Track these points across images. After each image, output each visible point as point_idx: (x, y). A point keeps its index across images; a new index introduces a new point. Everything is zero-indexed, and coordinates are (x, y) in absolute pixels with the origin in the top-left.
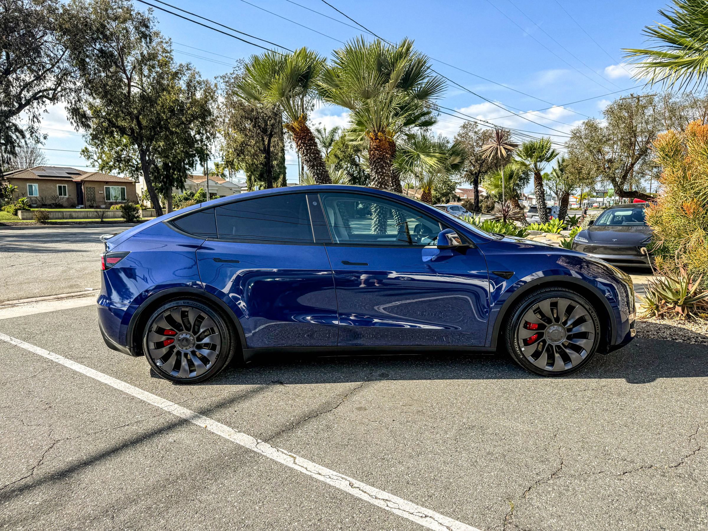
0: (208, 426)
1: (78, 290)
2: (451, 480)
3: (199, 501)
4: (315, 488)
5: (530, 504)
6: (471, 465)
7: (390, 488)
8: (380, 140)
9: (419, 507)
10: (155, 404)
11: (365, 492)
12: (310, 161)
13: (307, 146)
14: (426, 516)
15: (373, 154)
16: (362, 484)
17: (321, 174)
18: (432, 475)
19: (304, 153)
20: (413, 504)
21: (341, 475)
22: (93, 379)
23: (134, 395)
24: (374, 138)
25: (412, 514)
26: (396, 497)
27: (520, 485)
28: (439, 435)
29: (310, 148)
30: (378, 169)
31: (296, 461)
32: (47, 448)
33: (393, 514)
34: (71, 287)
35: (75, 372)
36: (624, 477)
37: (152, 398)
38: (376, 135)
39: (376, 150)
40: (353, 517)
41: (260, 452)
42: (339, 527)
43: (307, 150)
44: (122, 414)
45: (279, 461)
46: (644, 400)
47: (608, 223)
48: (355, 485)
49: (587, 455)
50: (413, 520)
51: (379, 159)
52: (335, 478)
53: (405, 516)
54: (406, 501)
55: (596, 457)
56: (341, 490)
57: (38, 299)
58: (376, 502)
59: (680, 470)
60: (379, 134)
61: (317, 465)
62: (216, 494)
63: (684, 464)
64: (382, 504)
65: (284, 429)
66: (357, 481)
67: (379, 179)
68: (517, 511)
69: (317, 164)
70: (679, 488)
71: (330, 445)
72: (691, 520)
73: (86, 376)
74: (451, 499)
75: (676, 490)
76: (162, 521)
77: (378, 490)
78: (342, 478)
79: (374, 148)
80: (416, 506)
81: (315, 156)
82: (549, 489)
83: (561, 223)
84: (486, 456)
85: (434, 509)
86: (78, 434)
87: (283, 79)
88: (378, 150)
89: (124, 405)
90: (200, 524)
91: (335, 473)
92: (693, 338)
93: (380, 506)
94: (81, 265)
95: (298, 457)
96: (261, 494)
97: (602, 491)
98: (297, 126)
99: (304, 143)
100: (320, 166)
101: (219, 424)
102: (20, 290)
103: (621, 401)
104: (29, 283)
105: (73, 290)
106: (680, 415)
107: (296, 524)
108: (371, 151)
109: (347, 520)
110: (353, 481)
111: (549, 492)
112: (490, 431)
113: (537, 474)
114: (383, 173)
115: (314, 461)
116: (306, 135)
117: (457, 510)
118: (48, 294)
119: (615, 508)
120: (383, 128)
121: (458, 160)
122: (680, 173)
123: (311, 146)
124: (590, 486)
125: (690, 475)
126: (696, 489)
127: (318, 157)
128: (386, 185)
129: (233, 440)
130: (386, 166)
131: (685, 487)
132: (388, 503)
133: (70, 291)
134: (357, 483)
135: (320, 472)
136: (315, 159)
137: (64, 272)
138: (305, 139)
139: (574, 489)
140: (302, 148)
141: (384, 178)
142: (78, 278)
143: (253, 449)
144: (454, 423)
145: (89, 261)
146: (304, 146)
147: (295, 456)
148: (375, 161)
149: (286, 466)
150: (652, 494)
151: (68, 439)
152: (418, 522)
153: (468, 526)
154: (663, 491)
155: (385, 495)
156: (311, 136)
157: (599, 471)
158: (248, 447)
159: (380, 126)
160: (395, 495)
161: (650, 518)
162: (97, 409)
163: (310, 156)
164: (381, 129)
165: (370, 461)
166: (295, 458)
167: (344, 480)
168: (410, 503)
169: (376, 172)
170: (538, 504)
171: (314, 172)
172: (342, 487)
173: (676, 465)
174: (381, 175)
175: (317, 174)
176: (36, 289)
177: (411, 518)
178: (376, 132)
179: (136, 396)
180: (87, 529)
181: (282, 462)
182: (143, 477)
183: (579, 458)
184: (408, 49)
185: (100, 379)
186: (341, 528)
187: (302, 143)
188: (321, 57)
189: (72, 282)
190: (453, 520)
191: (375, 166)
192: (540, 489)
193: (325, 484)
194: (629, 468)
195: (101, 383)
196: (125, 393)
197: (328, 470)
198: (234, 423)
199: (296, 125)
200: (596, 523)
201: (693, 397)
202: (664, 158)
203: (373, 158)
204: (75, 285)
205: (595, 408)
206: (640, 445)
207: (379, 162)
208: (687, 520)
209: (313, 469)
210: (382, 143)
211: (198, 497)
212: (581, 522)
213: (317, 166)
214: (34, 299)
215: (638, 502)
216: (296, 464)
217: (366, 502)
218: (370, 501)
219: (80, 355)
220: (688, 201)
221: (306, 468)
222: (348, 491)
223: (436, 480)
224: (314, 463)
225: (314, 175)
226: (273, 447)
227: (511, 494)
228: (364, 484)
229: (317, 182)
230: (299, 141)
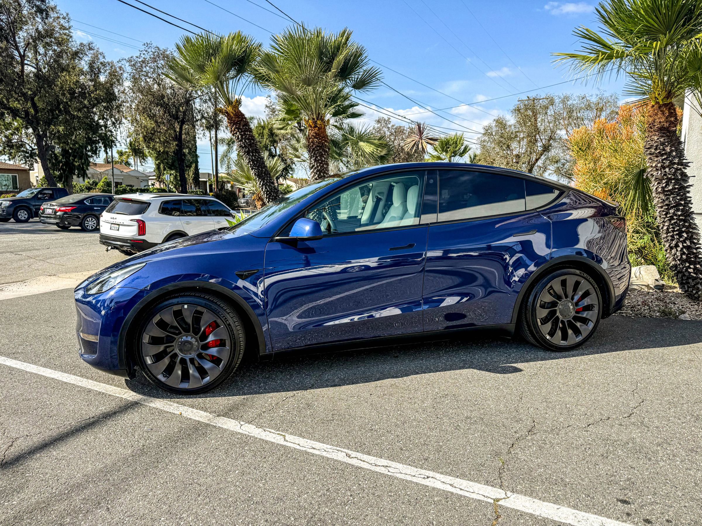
0: (183, 413)
2: (441, 444)
3: (198, 484)
4: (313, 462)
5: (517, 458)
6: (455, 429)
7: (386, 455)
8: (319, 128)
9: (419, 470)
10: (117, 395)
11: (364, 461)
12: (245, 147)
13: (242, 131)
14: (428, 477)
15: (312, 142)
16: (358, 454)
17: (257, 161)
18: (422, 440)
19: (238, 138)
20: (412, 468)
21: (335, 448)
22: (36, 374)
23: (89, 387)
24: (312, 126)
25: (414, 476)
26: (394, 463)
27: (503, 443)
28: (417, 405)
29: (245, 134)
30: (317, 157)
31: (287, 438)
32: (6, 447)
33: (397, 478)
35: (11, 369)
36: (589, 429)
37: (111, 389)
38: (315, 123)
39: (315, 137)
40: (360, 485)
41: (246, 433)
42: (349, 494)
43: (242, 136)
44: (83, 407)
45: (269, 440)
46: (587, 364)
48: (352, 456)
49: (553, 413)
50: (417, 482)
51: (318, 146)
52: (331, 451)
53: (409, 479)
54: (405, 466)
55: (561, 414)
56: (340, 462)
58: (377, 469)
59: (633, 420)
60: (318, 122)
61: (309, 441)
62: (213, 476)
63: (634, 414)
64: (383, 470)
65: (264, 410)
66: (352, 452)
67: (318, 167)
68: (508, 466)
69: (253, 150)
70: (636, 434)
71: (316, 421)
72: (653, 459)
73: (26, 372)
74: (446, 460)
75: (635, 436)
76: (165, 507)
77: (375, 458)
78: (337, 450)
79: (313, 136)
80: (416, 469)
81: (250, 142)
82: (530, 444)
84: (465, 420)
85: (433, 470)
86: (38, 431)
87: (218, 62)
88: (317, 138)
89: (81, 398)
90: (206, 505)
91: (329, 446)
93: (382, 472)
95: (287, 435)
96: (260, 472)
97: (575, 442)
98: (231, 110)
99: (238, 129)
100: (256, 152)
101: (193, 410)
103: (568, 365)
106: (619, 374)
107: (306, 496)
108: (310, 138)
109: (355, 487)
110: (350, 452)
111: (530, 446)
112: (462, 397)
113: (515, 432)
114: (322, 161)
115: (304, 437)
116: (241, 120)
117: (454, 469)
119: (590, 455)
120: (321, 117)
122: (592, 165)
123: (246, 131)
124: (563, 439)
125: (642, 423)
126: (649, 434)
127: (253, 143)
129: (215, 424)
130: (325, 154)
131: (640, 432)
132: (389, 468)
134: (353, 454)
135: (314, 446)
136: (250, 145)
138: (240, 124)
139: (550, 442)
140: (236, 133)
141: (323, 166)
143: (238, 431)
144: (428, 393)
146: (239, 131)
147: (284, 434)
148: (313, 149)
149: (278, 444)
150: (616, 441)
151: (27, 436)
152: (422, 483)
153: (468, 482)
154: (624, 437)
155: (384, 462)
156: (246, 121)
157: (567, 425)
158: (232, 430)
159: (319, 114)
160: (393, 461)
161: (620, 460)
162: (51, 404)
163: (245, 141)
164: (320, 117)
165: (359, 433)
166: (284, 436)
167: (340, 452)
168: (410, 467)
169: (315, 160)
170: (523, 457)
171: (249, 159)
172: (340, 459)
173: (628, 415)
174: (320, 163)
175: (253, 160)
177: (415, 480)
178: (316, 120)
179: (93, 388)
180: (83, 523)
181: (273, 440)
182: (129, 467)
183: (547, 415)
184: (347, 39)
185: (44, 374)
186: (351, 495)
187: (236, 128)
188: (256, 41)
190: (454, 478)
191: (314, 154)
192: (522, 444)
193: (323, 457)
194: (591, 421)
195: (46, 378)
196: (78, 387)
197: (321, 444)
198: (210, 407)
199: (230, 109)
200: (578, 469)
201: (625, 359)
202: (578, 151)
203: (313, 146)
205: (548, 372)
206: (594, 401)
207: (317, 150)
208: (650, 459)
209: (306, 444)
210: (321, 130)
211: (195, 481)
212: (565, 469)
213: (252, 153)
215: (607, 448)
216: (287, 441)
217: (368, 470)
218: (371, 469)
219: (11, 350)
220: (598, 190)
221: (299, 444)
222: (347, 462)
223: (428, 445)
224: (305, 439)
225: (249, 162)
226: (259, 428)
227: (498, 451)
228: (361, 454)
229: (252, 169)
230: (233, 126)
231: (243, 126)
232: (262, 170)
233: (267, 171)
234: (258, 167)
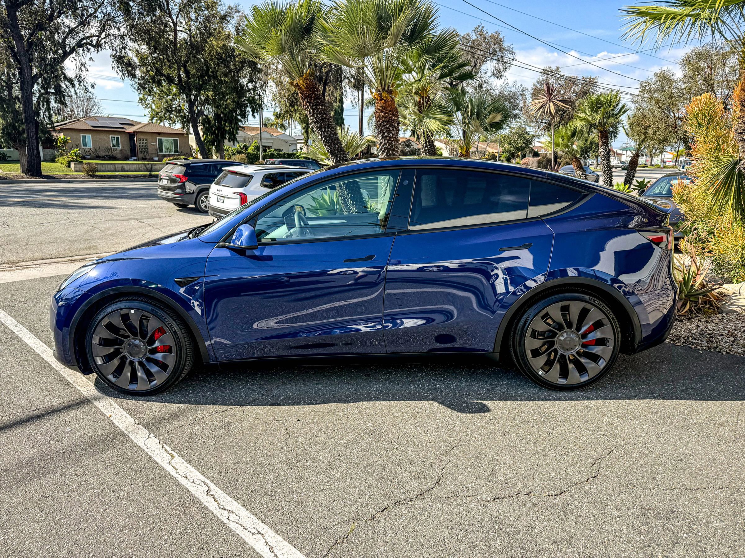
0: (113, 415)
1: (94, 252)
2: (311, 494)
3: (53, 498)
4: (171, 492)
5: (373, 527)
6: (343, 478)
7: (244, 498)
8: (385, 100)
9: (259, 522)
10: (79, 388)
11: (216, 500)
12: (317, 121)
13: (313, 105)
14: (258, 533)
15: (378, 117)
16: (220, 491)
17: (330, 137)
18: (296, 486)
19: (310, 113)
20: (255, 518)
21: (206, 480)
24: (378, 98)
25: (246, 529)
26: (243, 508)
27: (376, 505)
28: (333, 439)
29: (316, 108)
30: (384, 133)
31: (173, 460)
33: (227, 528)
34: (89, 248)
35: (26, 347)
36: (492, 504)
37: (80, 380)
38: (381, 95)
40: (186, 528)
41: (145, 448)
42: (166, 538)
43: (313, 110)
45: (156, 459)
47: (664, 193)
48: (212, 493)
49: (470, 475)
50: (243, 537)
51: (385, 121)
52: (198, 482)
53: (237, 532)
54: (249, 514)
55: (478, 477)
56: (195, 497)
57: (52, 260)
58: (219, 513)
59: (558, 500)
60: (385, 94)
61: (190, 467)
63: (567, 493)
64: (222, 515)
65: (184, 423)
67: (385, 144)
68: (353, 535)
69: (325, 125)
71: (217, 445)
74: (297, 515)
75: (538, 524)
77: (231, 499)
78: (205, 483)
80: (256, 521)
81: (322, 116)
82: (404, 512)
83: (626, 188)
84: (364, 468)
85: (272, 525)
87: (282, 32)
88: (383, 112)
89: (49, 387)
91: (201, 477)
92: (683, 338)
93: (221, 518)
94: (107, 225)
95: (177, 457)
96: (115, 495)
97: (457, 519)
98: (303, 83)
99: (310, 103)
100: (328, 127)
101: (125, 413)
102: (37, 251)
103: (551, 411)
104: (49, 243)
105: (90, 252)
106: (603, 433)
107: (127, 531)
109: (178, 531)
110: (214, 487)
111: (402, 515)
112: (388, 438)
113: (404, 493)
114: (390, 138)
115: (189, 462)
116: (312, 94)
117: (294, 528)
118: (64, 256)
119: (458, 540)
120: (388, 87)
121: (498, 118)
123: (317, 105)
124: (449, 512)
125: (565, 507)
126: (559, 524)
127: (325, 118)
128: (394, 150)
129: (127, 433)
130: (393, 130)
131: (549, 519)
132: (231, 514)
133: (86, 252)
134: (215, 490)
135: (187, 474)
136: (322, 119)
137: (88, 231)
138: (311, 97)
139: (430, 514)
140: (308, 108)
141: (391, 143)
142: (99, 238)
143: (140, 444)
144: (357, 427)
145: (117, 221)
146: (310, 105)
147: (175, 454)
148: (380, 124)
149: (159, 466)
150: (507, 526)
152: (246, 539)
153: (292, 547)
154: (522, 524)
155: (234, 505)
157: (470, 494)
158: (136, 442)
159: (385, 84)
160: (243, 506)
162: (21, 390)
163: (317, 116)
166: (173, 457)
167: (205, 486)
168: (253, 517)
169: (382, 137)
170: (381, 528)
172: (197, 494)
173: (558, 493)
174: (388, 140)
175: (325, 137)
176: (53, 249)
177: (242, 534)
178: (381, 91)
179: (67, 377)
181: (159, 460)
182: (17, 468)
183: (460, 477)
185: (45, 356)
187: (307, 102)
189: (92, 243)
190: (281, 539)
191: (381, 129)
192: (395, 510)
193: (184, 488)
194: (503, 494)
196: (59, 373)
197: (197, 473)
198: (141, 413)
199: (301, 81)
201: (633, 411)
203: (379, 121)
204: (93, 246)
205: (516, 418)
206: (534, 466)
209: (184, 471)
210: (387, 104)
213: (325, 128)
214: (48, 261)
215: (487, 534)
216: (170, 464)
217: (211, 512)
218: (214, 511)
221: (177, 470)
222: (200, 498)
223: (296, 492)
224: (188, 465)
225: (322, 138)
226: (160, 444)
227: (361, 514)
228: (222, 492)
229: (325, 145)
230: (304, 100)
231: (315, 100)
232: (335, 147)
233: (341, 147)
234: (331, 144)
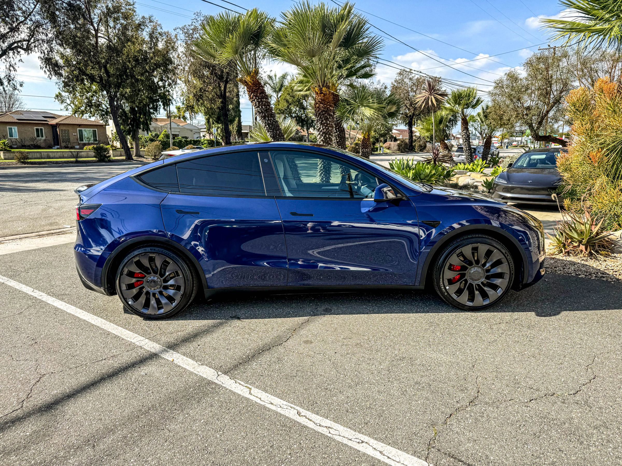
0: (175, 360)
1: (57, 227)
2: (384, 408)
3: (168, 430)
4: (268, 416)
5: (451, 429)
6: (402, 394)
7: (332, 416)
8: (324, 94)
9: (357, 433)
10: (128, 339)
11: (311, 420)
12: (262, 112)
13: (259, 99)
14: (362, 442)
15: (318, 107)
16: (308, 412)
17: (272, 124)
18: (368, 403)
19: (256, 105)
20: (352, 431)
21: (290, 404)
22: (73, 315)
23: (109, 330)
24: (319, 93)
25: (351, 440)
26: (337, 424)
27: (442, 413)
28: (374, 366)
29: (261, 100)
30: (322, 121)
31: (252, 392)
32: (34, 381)
33: (334, 440)
34: (51, 224)
35: (56, 309)
36: (530, 404)
37: (125, 333)
38: (321, 90)
39: (321, 103)
40: (301, 444)
41: (220, 383)
42: (289, 453)
43: (259, 102)
44: (100, 349)
45: (237, 392)
46: (550, 332)
47: (525, 166)
48: (302, 414)
49: (500, 384)
50: (352, 446)
51: (324, 111)
52: (285, 407)
53: (345, 442)
54: (345, 428)
55: (507, 386)
56: (290, 419)
57: (22, 236)
58: (320, 430)
59: (578, 398)
60: (324, 89)
61: (270, 396)
62: (182, 423)
63: (581, 392)
64: (324, 431)
65: (241, 362)
66: (303, 410)
67: (323, 129)
68: (439, 437)
69: (268, 115)
70: (576, 412)
71: (281, 377)
72: (585, 443)
73: (67, 313)
74: (384, 425)
75: (574, 416)
76: (137, 450)
77: (321, 418)
78: (291, 407)
79: (319, 101)
80: (354, 433)
81: (266, 107)
82: (467, 416)
83: (484, 163)
84: (414, 386)
85: (369, 435)
86: (61, 369)
87: (236, 38)
88: (322, 104)
89: (101, 340)
90: (169, 451)
91: (285, 403)
92: (594, 273)
93: (323, 433)
94: (59, 204)
95: (253, 388)
96: (221, 423)
97: (512, 417)
98: (250, 80)
99: (256, 96)
100: (271, 117)
101: (184, 357)
102: (5, 229)
103: (530, 333)
104: (13, 221)
105: (53, 228)
106: (580, 346)
107: (252, 450)
108: (316, 104)
109: (295, 446)
110: (301, 410)
111: (467, 418)
112: (418, 362)
113: (457, 402)
114: (327, 124)
115: (266, 391)
116: (258, 89)
117: (389, 435)
118: (30, 232)
119: (522, 433)
120: (327, 84)
121: (394, 109)
122: (589, 126)
123: (262, 98)
124: (502, 413)
125: (586, 402)
126: (590, 415)
127: (269, 109)
128: (330, 134)
129: (197, 373)
130: (330, 118)
131: (581, 412)
132: (330, 430)
133: (50, 228)
134: (304, 412)
135: (272, 402)
136: (266, 110)
137: (44, 210)
138: (257, 92)
139: (488, 416)
140: (254, 100)
141: (328, 128)
142: (57, 216)
143: (214, 381)
144: (387, 355)
145: (66, 200)
146: (256, 98)
147: (250, 387)
148: (320, 114)
149: (243, 397)
150: (553, 420)
151: (52, 373)
152: (356, 448)
153: (397, 450)
154: (563, 417)
155: (327, 422)
156: (262, 89)
157: (509, 399)
158: (210, 379)
159: (324, 81)
160: (336, 422)
161: (551, 442)
162: (77, 344)
163: (262, 107)
164: (325, 84)
165: (315, 391)
166: (250, 389)
167: (293, 409)
168: (349, 430)
169: (321, 124)
170: (457, 429)
171: (265, 123)
172: (291, 416)
173: (575, 392)
174: (326, 126)
175: (269, 124)
176: (20, 226)
177: (350, 443)
178: (321, 87)
179: (112, 331)
180: (72, 457)
181: (240, 392)
182: (119, 408)
183: (493, 386)
184: (349, 12)
185: (79, 316)
186: (290, 454)
187: (254, 96)
188: (271, 16)
189: (52, 220)
190: (385, 445)
191: (320, 118)
192: (459, 415)
193: (277, 413)
194: (535, 396)
195: (80, 320)
196: (101, 329)
197: (279, 400)
198: (198, 356)
199: (248, 79)
200: (506, 447)
201: (591, 329)
202: (575, 112)
203: (319, 111)
204: (54, 223)
205: (508, 340)
206: (545, 374)
207: (323, 115)
208: (582, 443)
209: (266, 399)
210: (326, 97)
211: (167, 427)
212: (493, 446)
213: (268, 117)
214: (18, 237)
215: (542, 427)
216: (251, 394)
217: (312, 429)
218: (315, 428)
219: (61, 292)
220: (594, 151)
221: (260, 399)
222: (296, 419)
223: (372, 408)
224: (267, 394)
225: (266, 125)
226: (232, 379)
227: (435, 421)
228: (310, 413)
229: (268, 132)
230: (251, 93)
231: (260, 94)
232: (276, 133)
233: (281, 133)
234: (273, 130)
